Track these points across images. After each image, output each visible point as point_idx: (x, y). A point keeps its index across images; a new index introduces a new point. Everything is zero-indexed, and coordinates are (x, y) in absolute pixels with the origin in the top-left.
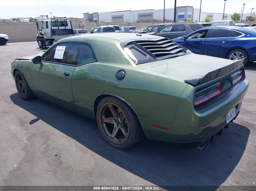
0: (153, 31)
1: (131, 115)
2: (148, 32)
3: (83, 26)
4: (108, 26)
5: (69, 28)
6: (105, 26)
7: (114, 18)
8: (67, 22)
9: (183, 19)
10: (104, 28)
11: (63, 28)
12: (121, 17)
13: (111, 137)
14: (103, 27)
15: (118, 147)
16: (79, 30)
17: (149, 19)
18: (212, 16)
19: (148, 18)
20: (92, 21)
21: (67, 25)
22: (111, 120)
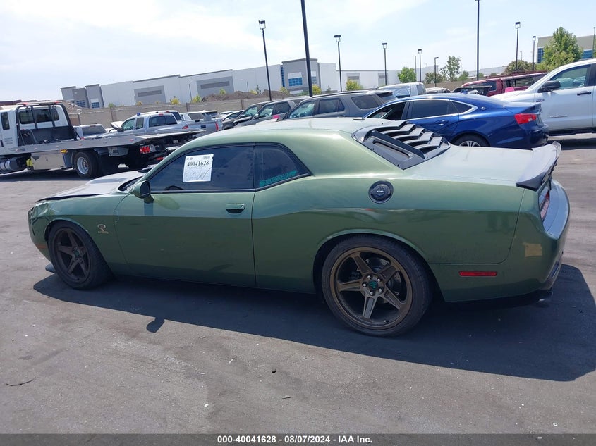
0: (262, 116)
1: (413, 263)
2: (251, 119)
3: (79, 118)
4: (161, 112)
5: (61, 125)
6: (153, 114)
7: (140, 94)
8: (55, 110)
9: (299, 86)
10: (151, 119)
11: (48, 125)
12: (158, 92)
13: (363, 318)
14: (146, 115)
15: (386, 333)
16: (83, 128)
17: (225, 92)
18: (357, 78)
19: (224, 90)
20: (86, 105)
21: (57, 119)
22: (357, 285)
